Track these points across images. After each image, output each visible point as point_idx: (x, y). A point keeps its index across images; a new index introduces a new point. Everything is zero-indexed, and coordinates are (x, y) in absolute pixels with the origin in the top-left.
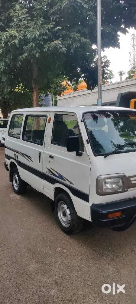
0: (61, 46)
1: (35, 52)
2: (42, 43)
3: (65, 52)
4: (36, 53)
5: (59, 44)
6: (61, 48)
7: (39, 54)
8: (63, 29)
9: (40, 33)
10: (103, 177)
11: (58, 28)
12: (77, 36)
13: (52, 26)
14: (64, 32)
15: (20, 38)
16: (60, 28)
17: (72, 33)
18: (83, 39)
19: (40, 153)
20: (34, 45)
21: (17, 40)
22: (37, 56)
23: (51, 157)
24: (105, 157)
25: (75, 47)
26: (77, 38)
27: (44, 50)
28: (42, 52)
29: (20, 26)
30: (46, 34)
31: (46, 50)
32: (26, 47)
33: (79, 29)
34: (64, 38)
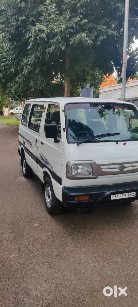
0: (87, 39)
1: (61, 44)
2: (69, 36)
3: (91, 45)
4: (62, 46)
5: (85, 36)
6: (87, 40)
7: (65, 47)
8: (89, 22)
9: (67, 26)
10: (72, 163)
11: (84, 21)
12: (104, 28)
13: (79, 19)
14: (91, 25)
15: (48, 32)
16: (86, 21)
17: (100, 26)
18: (111, 31)
19: (36, 140)
20: (60, 38)
21: (44, 34)
22: (63, 49)
23: (42, 143)
24: (78, 145)
25: (101, 39)
26: (103, 30)
27: (70, 43)
28: (68, 45)
29: (48, 21)
30: (73, 28)
31: (72, 43)
32: (53, 41)
33: (106, 21)
34: (90, 30)
